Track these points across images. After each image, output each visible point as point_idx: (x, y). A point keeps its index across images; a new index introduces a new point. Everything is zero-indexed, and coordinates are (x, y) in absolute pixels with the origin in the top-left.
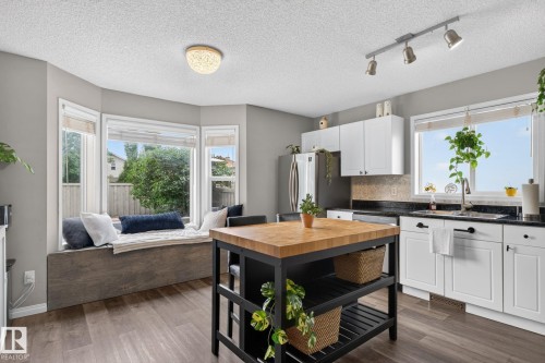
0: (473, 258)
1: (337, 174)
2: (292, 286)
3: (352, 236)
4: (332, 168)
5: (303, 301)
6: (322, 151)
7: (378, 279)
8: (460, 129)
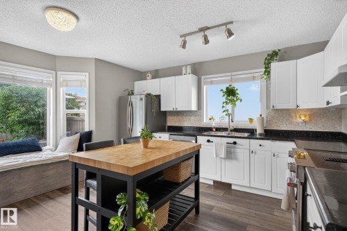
0: (236, 159)
1: (158, 109)
2: (139, 193)
3: (176, 153)
4: (155, 106)
5: (148, 203)
6: (149, 95)
7: (190, 178)
8: (228, 86)
